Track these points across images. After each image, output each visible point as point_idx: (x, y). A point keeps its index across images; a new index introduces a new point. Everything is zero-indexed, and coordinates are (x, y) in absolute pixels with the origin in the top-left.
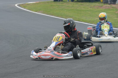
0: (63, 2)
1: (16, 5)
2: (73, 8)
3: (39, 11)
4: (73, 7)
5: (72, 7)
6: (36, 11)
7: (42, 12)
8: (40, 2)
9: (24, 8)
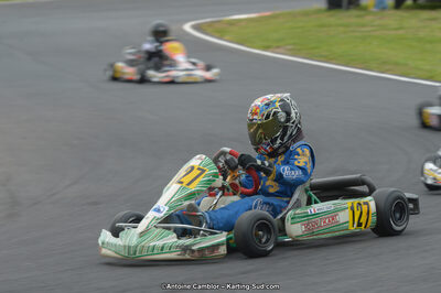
0: (362, 13)
1: (187, 27)
2: (401, 32)
3: (278, 47)
4: (401, 28)
5: (396, 29)
6: (266, 48)
7: (290, 50)
8: (278, 12)
9: (220, 38)
